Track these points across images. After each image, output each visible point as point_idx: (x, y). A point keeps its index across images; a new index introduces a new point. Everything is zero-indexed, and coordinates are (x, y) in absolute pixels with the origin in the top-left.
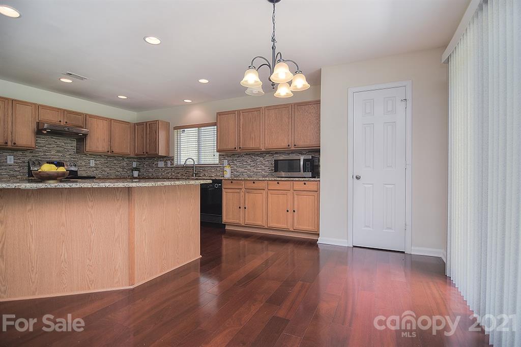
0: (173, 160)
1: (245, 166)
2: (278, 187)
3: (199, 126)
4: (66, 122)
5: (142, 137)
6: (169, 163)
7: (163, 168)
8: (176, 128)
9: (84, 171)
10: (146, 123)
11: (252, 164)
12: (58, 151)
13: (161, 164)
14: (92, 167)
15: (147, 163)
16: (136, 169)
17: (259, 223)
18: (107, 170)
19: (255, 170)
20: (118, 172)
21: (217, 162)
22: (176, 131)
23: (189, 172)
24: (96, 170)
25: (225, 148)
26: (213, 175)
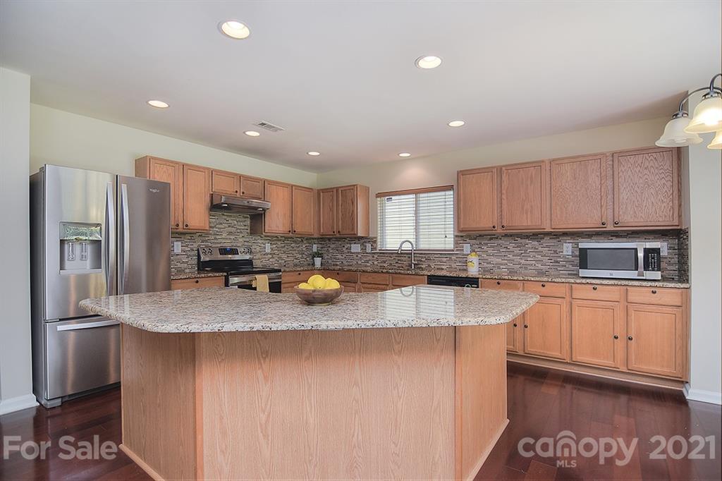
0: (375, 242)
1: (503, 254)
2: (593, 295)
3: (417, 192)
4: (243, 193)
5: (331, 210)
6: (369, 246)
7: (359, 253)
8: (379, 195)
9: (259, 259)
10: (337, 189)
11: (517, 251)
12: (230, 233)
13: (356, 248)
14: (267, 254)
15: (333, 246)
16: (319, 255)
17: (556, 354)
18: (284, 256)
19: (523, 262)
20: (296, 259)
21: (451, 246)
22: (379, 199)
23: (402, 261)
24: (273, 258)
25: (475, 226)
26: (443, 267)
